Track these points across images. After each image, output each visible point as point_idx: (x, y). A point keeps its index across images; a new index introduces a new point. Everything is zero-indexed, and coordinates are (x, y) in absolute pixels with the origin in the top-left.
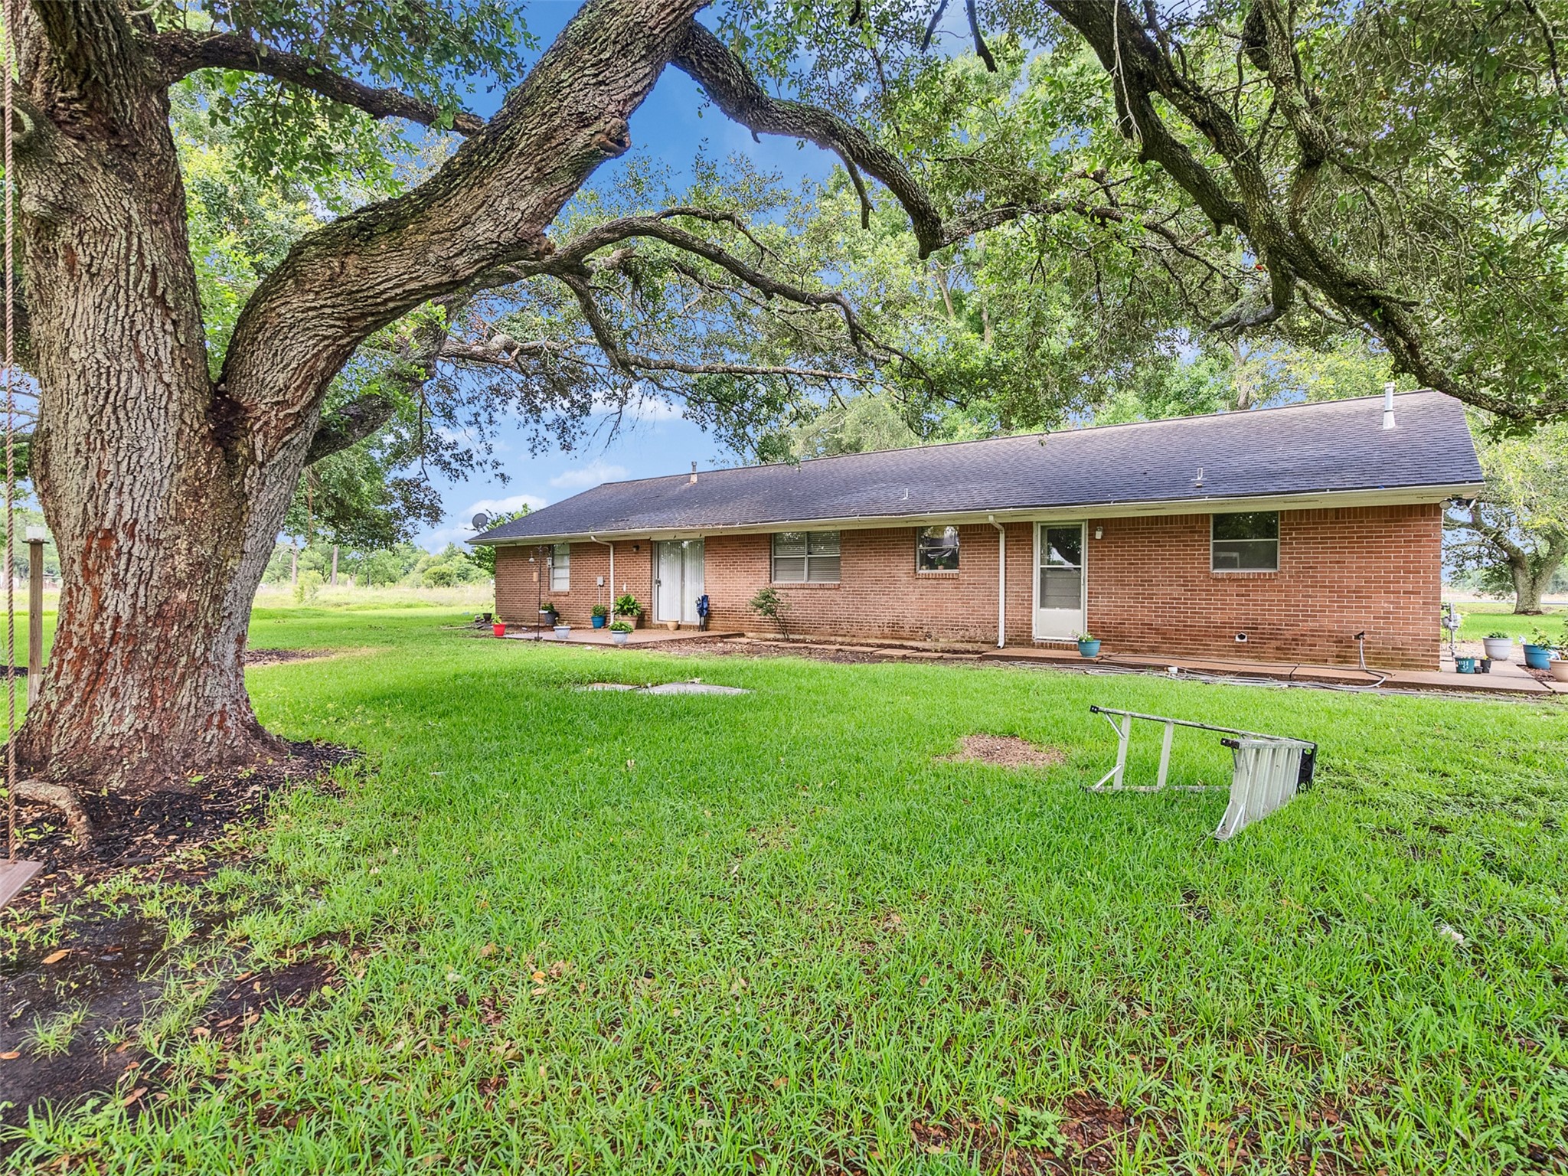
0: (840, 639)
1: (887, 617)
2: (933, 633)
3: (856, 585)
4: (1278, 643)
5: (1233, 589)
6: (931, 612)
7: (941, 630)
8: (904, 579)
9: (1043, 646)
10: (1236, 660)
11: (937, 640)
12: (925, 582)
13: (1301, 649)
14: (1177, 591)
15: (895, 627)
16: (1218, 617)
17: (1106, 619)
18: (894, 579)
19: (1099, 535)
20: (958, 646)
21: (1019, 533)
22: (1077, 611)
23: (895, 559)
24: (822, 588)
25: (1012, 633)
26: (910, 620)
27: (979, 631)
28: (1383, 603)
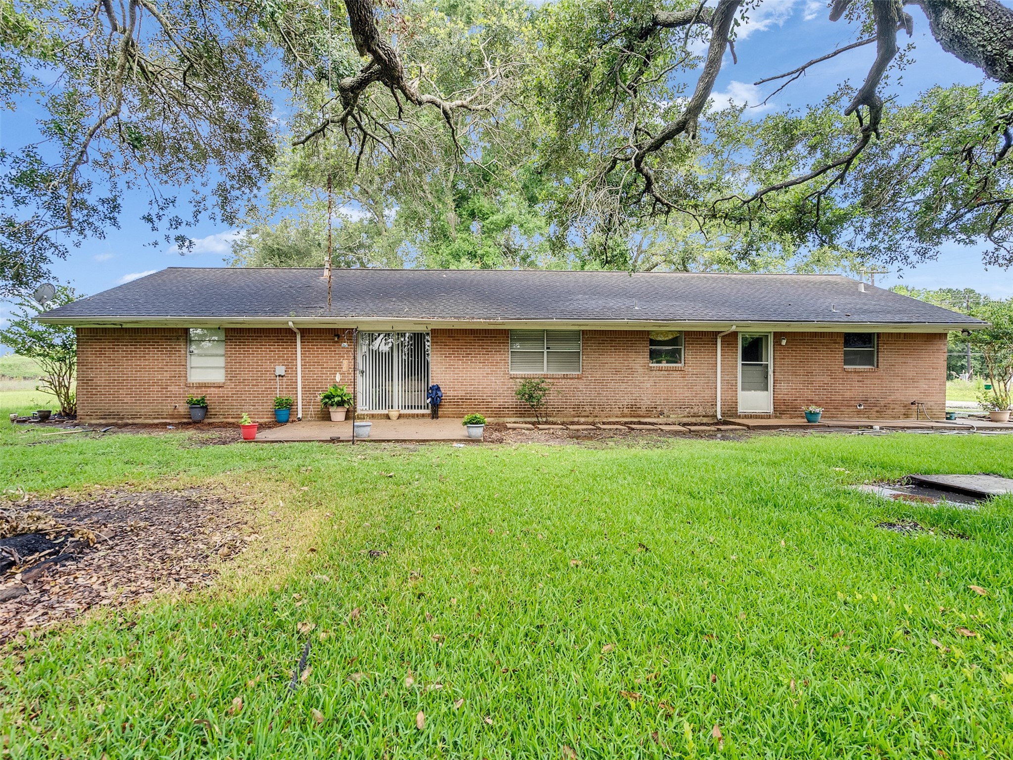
0: (582, 420)
1: (627, 400)
2: (665, 411)
3: (598, 375)
4: (878, 409)
5: (856, 377)
6: (664, 396)
7: (672, 409)
8: (641, 370)
9: (746, 417)
10: (857, 419)
11: (668, 416)
12: (658, 373)
13: (889, 412)
14: (827, 379)
15: (634, 409)
16: (848, 395)
17: (786, 397)
18: (632, 371)
19: (784, 342)
20: (685, 420)
21: (730, 338)
22: (766, 393)
23: (633, 355)
24: (565, 377)
25: (726, 409)
26: (646, 402)
27: (701, 409)
28: (923, 385)
